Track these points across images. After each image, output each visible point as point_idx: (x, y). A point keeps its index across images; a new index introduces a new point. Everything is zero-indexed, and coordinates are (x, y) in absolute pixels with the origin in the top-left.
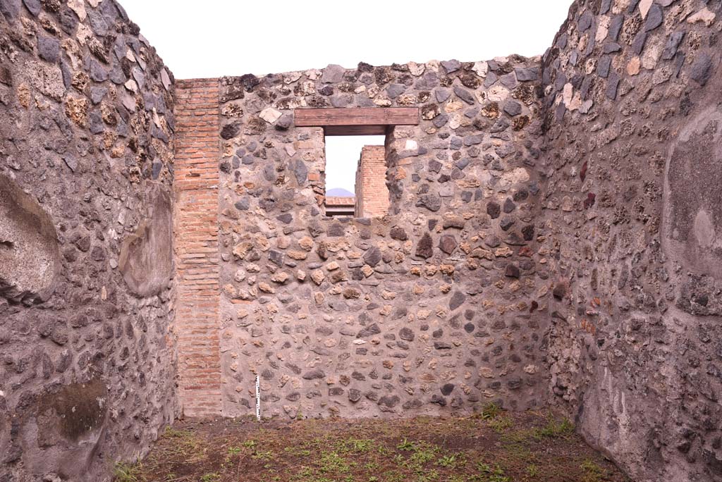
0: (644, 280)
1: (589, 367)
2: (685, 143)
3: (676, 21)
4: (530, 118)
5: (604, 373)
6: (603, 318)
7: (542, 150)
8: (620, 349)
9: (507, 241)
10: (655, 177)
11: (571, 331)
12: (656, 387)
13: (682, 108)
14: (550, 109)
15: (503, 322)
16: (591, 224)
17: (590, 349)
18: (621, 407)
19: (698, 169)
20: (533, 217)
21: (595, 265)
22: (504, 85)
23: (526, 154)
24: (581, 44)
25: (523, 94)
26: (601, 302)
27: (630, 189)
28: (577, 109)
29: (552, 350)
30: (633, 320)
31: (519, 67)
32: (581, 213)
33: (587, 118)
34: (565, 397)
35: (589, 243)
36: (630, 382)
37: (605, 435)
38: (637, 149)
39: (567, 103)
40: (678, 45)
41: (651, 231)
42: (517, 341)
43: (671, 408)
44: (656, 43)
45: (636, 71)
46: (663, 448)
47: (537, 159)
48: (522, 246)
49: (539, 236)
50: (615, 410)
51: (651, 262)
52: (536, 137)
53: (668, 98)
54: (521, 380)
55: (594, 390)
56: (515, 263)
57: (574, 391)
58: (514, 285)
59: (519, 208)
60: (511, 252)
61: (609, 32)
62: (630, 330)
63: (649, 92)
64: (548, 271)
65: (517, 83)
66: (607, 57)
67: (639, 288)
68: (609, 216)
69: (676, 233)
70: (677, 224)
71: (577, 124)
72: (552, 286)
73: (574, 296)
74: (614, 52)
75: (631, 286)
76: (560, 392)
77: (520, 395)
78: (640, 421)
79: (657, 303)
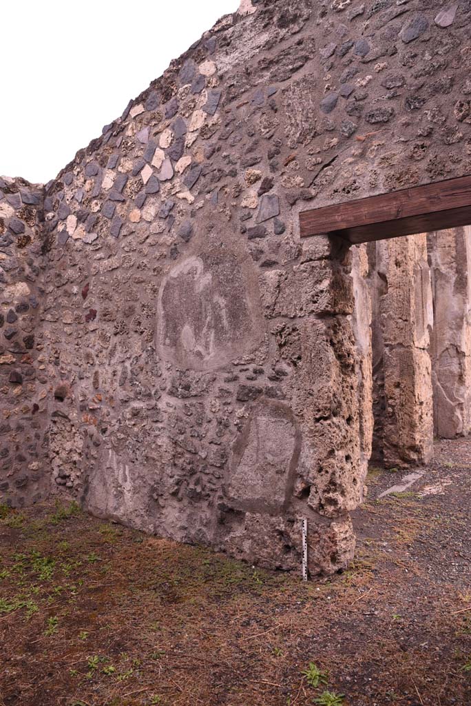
0: (141, 377)
1: (94, 452)
2: (175, 278)
3: (169, 193)
4: (32, 238)
5: (109, 454)
6: (105, 411)
7: (41, 268)
8: (122, 432)
9: (11, 350)
10: (150, 300)
11: (73, 426)
12: (154, 455)
13: (172, 254)
14: (51, 233)
15: (8, 425)
16: (92, 335)
17: (94, 438)
18: (125, 477)
19: (184, 297)
20: (33, 328)
21: (96, 368)
22: (10, 204)
23: (28, 270)
24: (87, 187)
25: (27, 215)
26: (103, 398)
27: (130, 308)
28: (80, 239)
29: (52, 446)
30: (133, 408)
31: (25, 190)
32: (82, 325)
33: (91, 248)
34: (69, 484)
35: (89, 350)
36: (132, 456)
37: (112, 503)
38: (136, 278)
39: (70, 231)
40: (170, 210)
41: (147, 340)
42: (22, 441)
43: (165, 468)
44: (153, 203)
45: (137, 220)
46: (160, 498)
47: (37, 275)
48: (24, 353)
49: (38, 345)
50: (120, 482)
51: (147, 363)
52: (37, 256)
53: (161, 245)
54: (27, 477)
55: (99, 471)
56: (18, 370)
57: (78, 477)
58: (17, 390)
59: (20, 319)
60: (14, 360)
61: (115, 184)
62: (130, 416)
63: (147, 238)
64: (46, 376)
65: (22, 204)
66: (112, 203)
67: (137, 383)
68: (109, 328)
69: (168, 341)
70: (169, 335)
71: (80, 251)
72: (51, 389)
73: (77, 394)
74: (119, 201)
75: (130, 382)
76: (63, 481)
77: (26, 492)
78: (142, 483)
79: (153, 393)
